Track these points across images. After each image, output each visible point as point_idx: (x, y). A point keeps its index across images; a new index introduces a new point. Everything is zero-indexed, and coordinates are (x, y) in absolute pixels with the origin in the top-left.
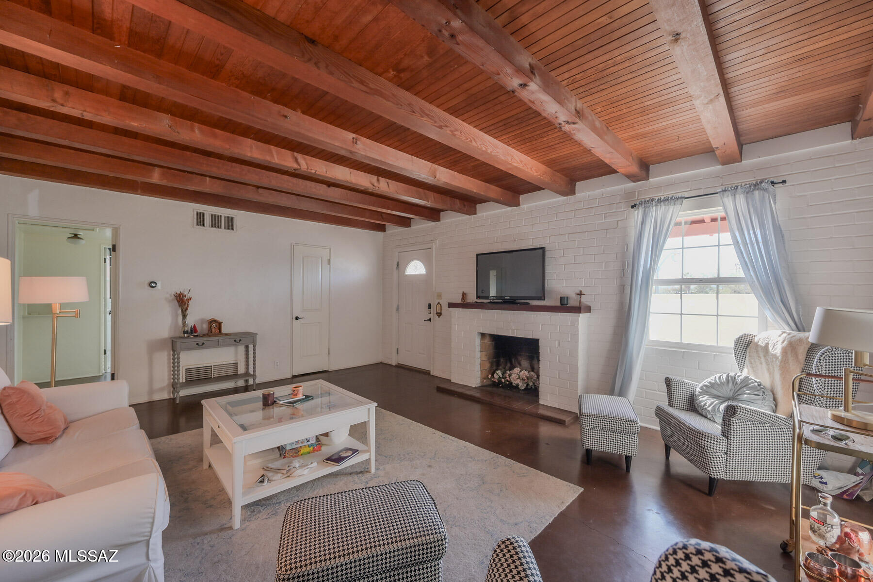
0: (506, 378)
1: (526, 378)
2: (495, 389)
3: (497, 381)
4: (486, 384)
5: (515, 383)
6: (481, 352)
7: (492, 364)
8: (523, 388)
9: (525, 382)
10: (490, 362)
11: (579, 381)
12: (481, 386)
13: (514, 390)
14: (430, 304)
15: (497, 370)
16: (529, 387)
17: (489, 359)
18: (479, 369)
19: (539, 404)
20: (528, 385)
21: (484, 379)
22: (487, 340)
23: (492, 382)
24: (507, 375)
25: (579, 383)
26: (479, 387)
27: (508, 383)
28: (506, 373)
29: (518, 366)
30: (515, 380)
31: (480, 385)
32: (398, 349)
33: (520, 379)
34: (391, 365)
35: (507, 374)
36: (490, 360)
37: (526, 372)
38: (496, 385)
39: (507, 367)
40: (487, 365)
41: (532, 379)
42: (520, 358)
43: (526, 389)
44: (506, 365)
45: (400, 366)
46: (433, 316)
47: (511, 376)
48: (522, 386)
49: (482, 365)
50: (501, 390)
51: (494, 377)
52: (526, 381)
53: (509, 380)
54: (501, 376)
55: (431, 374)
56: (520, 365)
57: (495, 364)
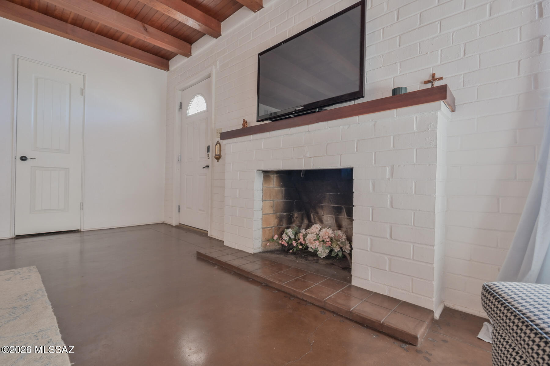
0: (299, 239)
1: (328, 240)
2: (282, 258)
3: (286, 245)
4: (269, 249)
5: (312, 247)
6: (263, 200)
7: (280, 219)
8: (324, 255)
9: (327, 245)
10: (277, 218)
11: (436, 243)
12: (263, 252)
13: (311, 258)
14: (209, 146)
15: (288, 228)
16: (333, 254)
17: (276, 213)
18: (260, 226)
19: (351, 287)
20: (331, 251)
21: (268, 241)
22: (274, 183)
23: (280, 246)
24: (301, 236)
25: (436, 248)
26: (260, 253)
27: (300, 247)
28: (300, 232)
29: (318, 222)
30: (311, 243)
31: (261, 250)
32: (179, 206)
33: (320, 242)
34: (172, 226)
35: (301, 234)
36: (278, 214)
37: (330, 231)
38: (285, 250)
39: (303, 226)
40: (273, 222)
41: (337, 241)
42: (321, 212)
43: (329, 257)
44: (302, 223)
45: (180, 227)
46: (211, 161)
47: (306, 236)
48: (323, 252)
49: (264, 220)
50: (292, 257)
51: (282, 237)
52: (329, 244)
53: (303, 242)
54: (293, 237)
55: (209, 235)
56: (321, 222)
57: (284, 221)
